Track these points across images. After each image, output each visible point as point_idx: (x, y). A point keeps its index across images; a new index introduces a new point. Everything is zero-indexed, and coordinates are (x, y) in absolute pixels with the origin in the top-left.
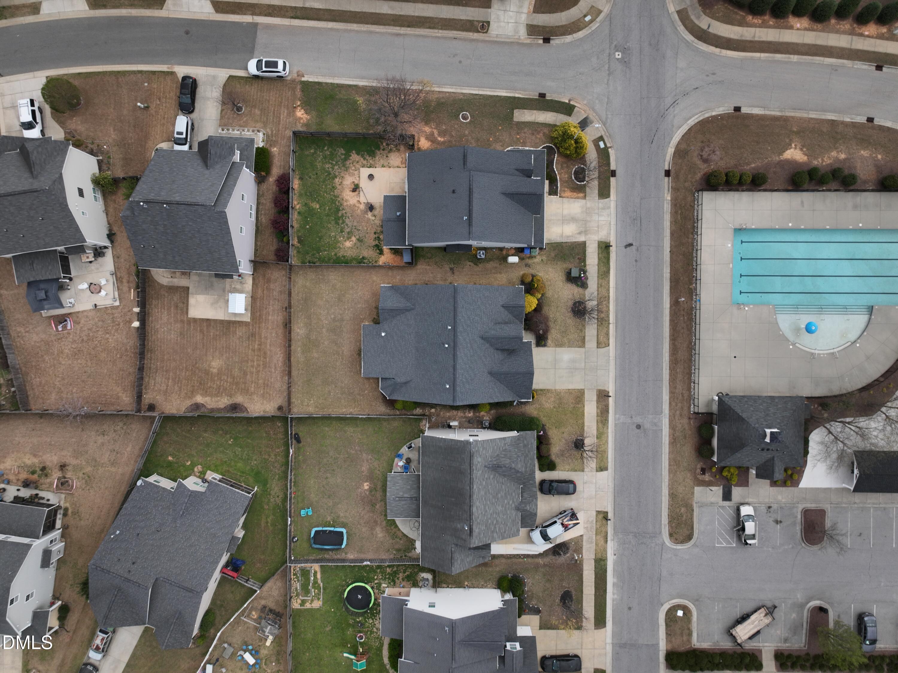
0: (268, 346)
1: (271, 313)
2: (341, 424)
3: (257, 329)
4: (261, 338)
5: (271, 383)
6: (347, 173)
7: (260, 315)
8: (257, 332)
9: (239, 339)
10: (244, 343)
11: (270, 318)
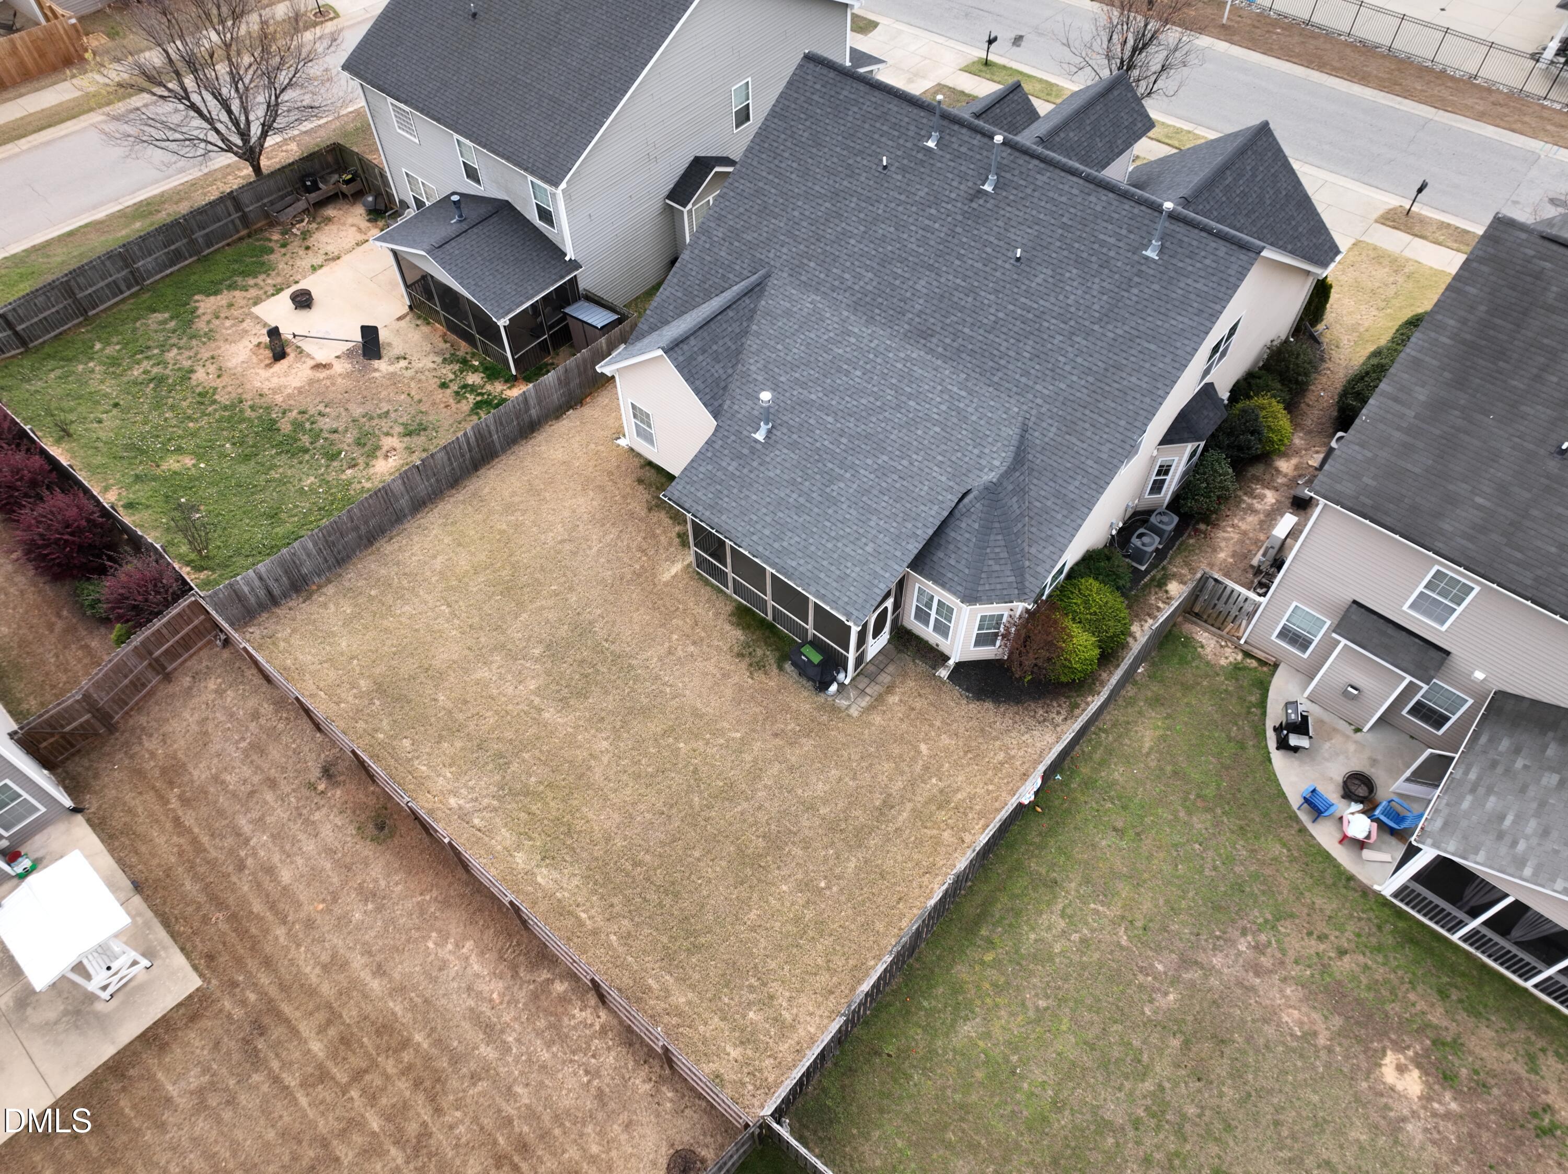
0: (376, 985)
1: (276, 858)
2: (990, 943)
3: (264, 979)
4: (312, 992)
5: (531, 1115)
6: (221, 343)
7: (233, 918)
8: (273, 991)
9: (201, 1106)
10: (243, 1098)
11: (286, 876)
